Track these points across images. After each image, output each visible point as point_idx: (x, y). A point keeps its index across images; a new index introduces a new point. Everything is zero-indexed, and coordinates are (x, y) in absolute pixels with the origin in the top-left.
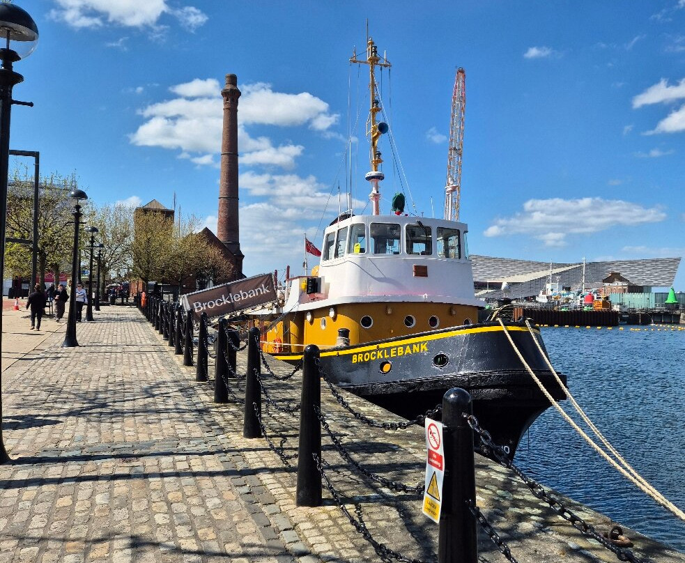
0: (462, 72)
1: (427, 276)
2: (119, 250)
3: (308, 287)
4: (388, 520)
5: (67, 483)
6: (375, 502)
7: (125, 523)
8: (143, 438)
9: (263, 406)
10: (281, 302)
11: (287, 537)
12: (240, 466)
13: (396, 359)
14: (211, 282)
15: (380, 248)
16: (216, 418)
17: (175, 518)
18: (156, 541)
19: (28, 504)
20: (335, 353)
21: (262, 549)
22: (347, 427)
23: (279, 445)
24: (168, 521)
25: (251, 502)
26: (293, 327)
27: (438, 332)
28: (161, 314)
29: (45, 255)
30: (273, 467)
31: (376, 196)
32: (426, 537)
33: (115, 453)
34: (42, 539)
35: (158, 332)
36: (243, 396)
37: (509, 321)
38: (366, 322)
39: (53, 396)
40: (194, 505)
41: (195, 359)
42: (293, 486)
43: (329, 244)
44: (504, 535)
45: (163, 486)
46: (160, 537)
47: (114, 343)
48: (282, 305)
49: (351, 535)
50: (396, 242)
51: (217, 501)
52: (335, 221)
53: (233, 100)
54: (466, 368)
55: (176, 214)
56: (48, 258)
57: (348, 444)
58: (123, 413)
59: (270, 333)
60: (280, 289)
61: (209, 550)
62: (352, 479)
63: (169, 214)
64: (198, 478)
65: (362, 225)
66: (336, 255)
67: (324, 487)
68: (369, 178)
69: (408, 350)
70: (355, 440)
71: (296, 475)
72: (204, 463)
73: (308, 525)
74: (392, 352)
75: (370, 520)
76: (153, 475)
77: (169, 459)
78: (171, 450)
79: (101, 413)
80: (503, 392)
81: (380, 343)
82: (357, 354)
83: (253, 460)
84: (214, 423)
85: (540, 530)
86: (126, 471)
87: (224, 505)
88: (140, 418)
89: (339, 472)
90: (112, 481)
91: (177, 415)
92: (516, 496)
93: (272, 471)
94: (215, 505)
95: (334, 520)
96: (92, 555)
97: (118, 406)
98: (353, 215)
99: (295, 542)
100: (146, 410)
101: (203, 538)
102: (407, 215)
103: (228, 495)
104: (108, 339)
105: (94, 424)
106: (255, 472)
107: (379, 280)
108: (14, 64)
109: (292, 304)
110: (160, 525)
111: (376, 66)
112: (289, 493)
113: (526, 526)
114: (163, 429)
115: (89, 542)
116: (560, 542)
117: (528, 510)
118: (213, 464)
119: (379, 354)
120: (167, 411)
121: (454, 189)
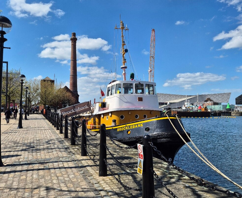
0: (154, 30)
1: (142, 101)
2: (35, 95)
3: (102, 105)
4: (129, 180)
5: (24, 172)
6: (124, 174)
7: (44, 183)
8: (47, 157)
9: (87, 146)
10: (92, 111)
11: (96, 186)
12: (80, 165)
13: (132, 129)
14: (68, 105)
15: (126, 92)
16: (72, 150)
17: (60, 181)
18: (54, 188)
19: (12, 178)
20: (111, 128)
21: (88, 189)
22: (115, 152)
23: (93, 158)
24: (58, 182)
25: (84, 176)
26: (97, 120)
27: (146, 120)
28: (51, 116)
29: (10, 97)
30: (91, 165)
31: (125, 74)
32: (141, 184)
33: (39, 162)
34: (17, 189)
35: (50, 122)
36: (80, 143)
37: (170, 115)
38: (122, 117)
39: (16, 145)
40: (66, 177)
41: (64, 131)
42: (98, 170)
43: (109, 91)
44: (166, 183)
45: (55, 171)
46: (55, 187)
47: (35, 127)
48: (93, 112)
49: (117, 184)
50: (132, 89)
51: (73, 176)
52: (111, 83)
53: (74, 41)
54: (156, 132)
55: (55, 82)
56: (11, 98)
57: (116, 157)
58: (40, 149)
59: (89, 122)
60: (92, 107)
61: (71, 190)
62: (117, 168)
63: (53, 82)
64: (66, 169)
65: (120, 84)
66: (111, 94)
67: (108, 170)
68: (122, 68)
69: (136, 126)
70: (118, 156)
71: (99, 167)
72: (68, 164)
73: (103, 182)
74: (131, 127)
75: (123, 180)
76: (52, 168)
77: (57, 163)
78: (57, 161)
79: (33, 150)
80: (169, 139)
81: (127, 124)
82: (119, 128)
83: (84, 163)
84: (71, 152)
85: (177, 181)
86: (43, 168)
87: (75, 177)
88: (46, 151)
89: (113, 166)
90: (38, 171)
91: (58, 150)
92: (170, 172)
93: (91, 166)
94: (72, 177)
95: (111, 180)
96: (34, 193)
97: (38, 147)
98: (117, 81)
99: (99, 187)
100: (48, 148)
101: (69, 187)
102: (135, 80)
103: (76, 174)
104: (33, 125)
105: (31, 153)
106: (85, 167)
107: (126, 102)
108: (4, 35)
109: (96, 112)
110: (55, 183)
111: (123, 30)
112: (97, 173)
113: (173, 180)
114: (54, 154)
115: (32, 189)
116: (183, 184)
117: (174, 175)
118: (71, 164)
119: (127, 128)
120: (55, 148)
121: (151, 71)
